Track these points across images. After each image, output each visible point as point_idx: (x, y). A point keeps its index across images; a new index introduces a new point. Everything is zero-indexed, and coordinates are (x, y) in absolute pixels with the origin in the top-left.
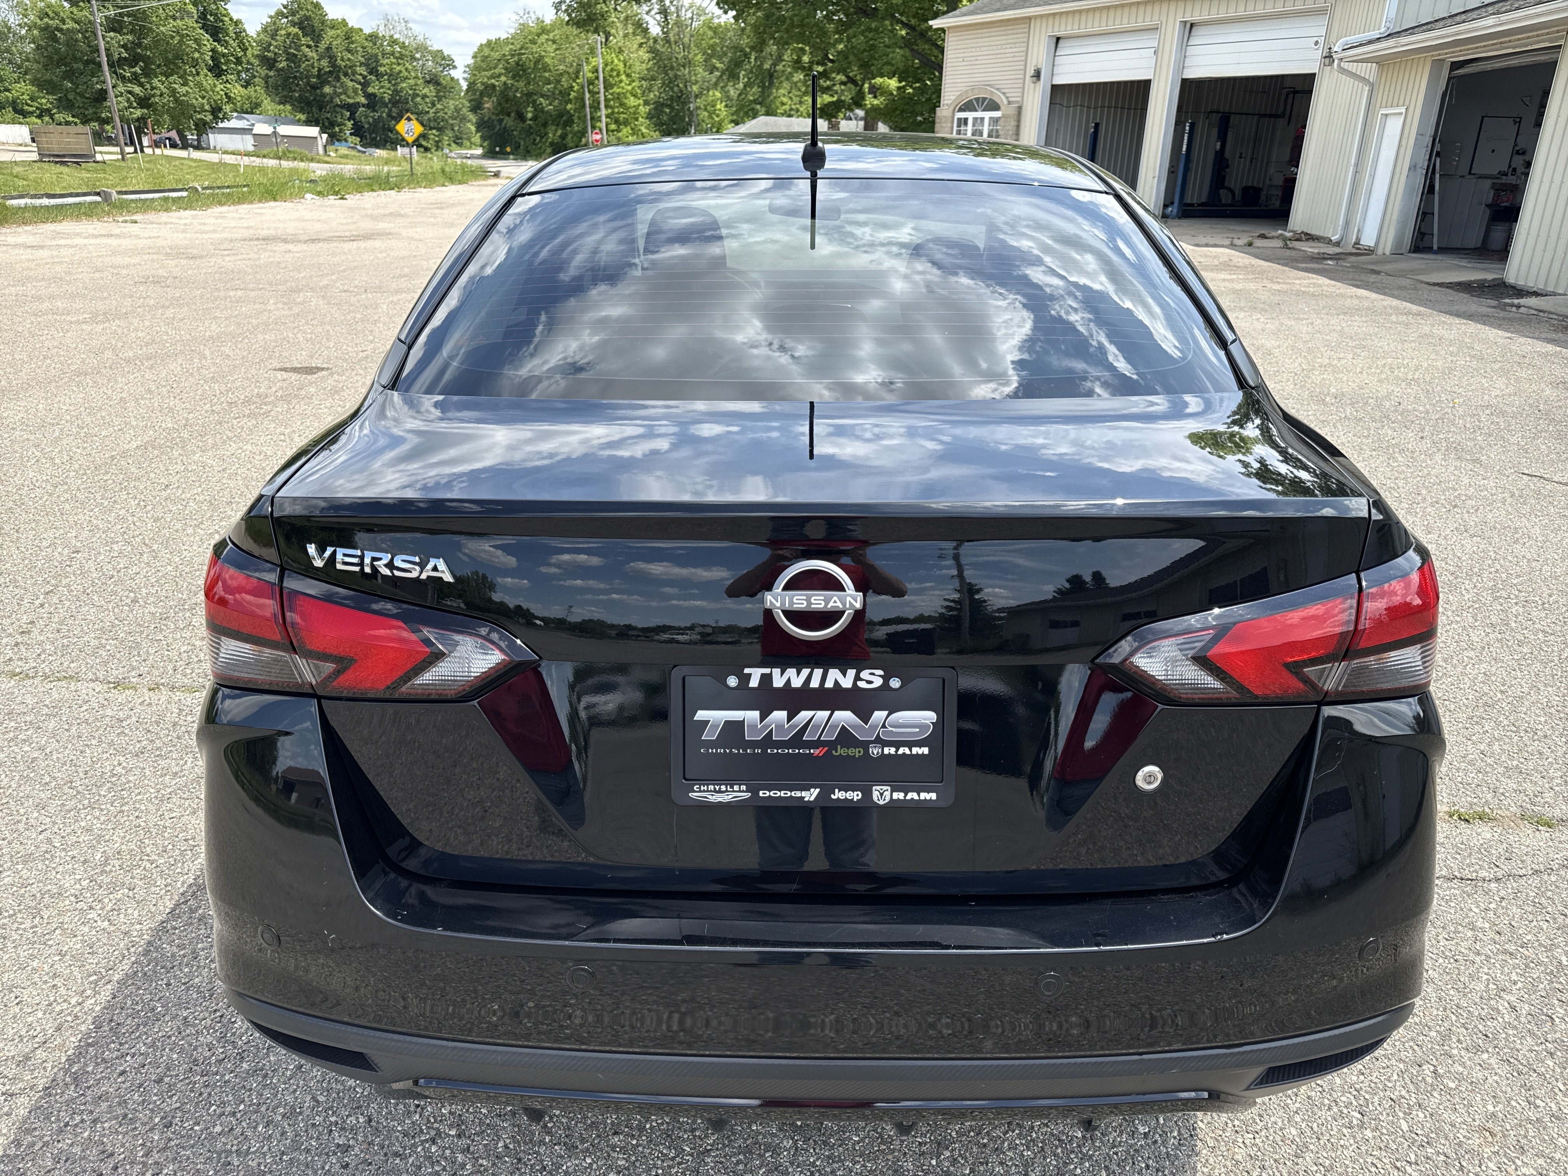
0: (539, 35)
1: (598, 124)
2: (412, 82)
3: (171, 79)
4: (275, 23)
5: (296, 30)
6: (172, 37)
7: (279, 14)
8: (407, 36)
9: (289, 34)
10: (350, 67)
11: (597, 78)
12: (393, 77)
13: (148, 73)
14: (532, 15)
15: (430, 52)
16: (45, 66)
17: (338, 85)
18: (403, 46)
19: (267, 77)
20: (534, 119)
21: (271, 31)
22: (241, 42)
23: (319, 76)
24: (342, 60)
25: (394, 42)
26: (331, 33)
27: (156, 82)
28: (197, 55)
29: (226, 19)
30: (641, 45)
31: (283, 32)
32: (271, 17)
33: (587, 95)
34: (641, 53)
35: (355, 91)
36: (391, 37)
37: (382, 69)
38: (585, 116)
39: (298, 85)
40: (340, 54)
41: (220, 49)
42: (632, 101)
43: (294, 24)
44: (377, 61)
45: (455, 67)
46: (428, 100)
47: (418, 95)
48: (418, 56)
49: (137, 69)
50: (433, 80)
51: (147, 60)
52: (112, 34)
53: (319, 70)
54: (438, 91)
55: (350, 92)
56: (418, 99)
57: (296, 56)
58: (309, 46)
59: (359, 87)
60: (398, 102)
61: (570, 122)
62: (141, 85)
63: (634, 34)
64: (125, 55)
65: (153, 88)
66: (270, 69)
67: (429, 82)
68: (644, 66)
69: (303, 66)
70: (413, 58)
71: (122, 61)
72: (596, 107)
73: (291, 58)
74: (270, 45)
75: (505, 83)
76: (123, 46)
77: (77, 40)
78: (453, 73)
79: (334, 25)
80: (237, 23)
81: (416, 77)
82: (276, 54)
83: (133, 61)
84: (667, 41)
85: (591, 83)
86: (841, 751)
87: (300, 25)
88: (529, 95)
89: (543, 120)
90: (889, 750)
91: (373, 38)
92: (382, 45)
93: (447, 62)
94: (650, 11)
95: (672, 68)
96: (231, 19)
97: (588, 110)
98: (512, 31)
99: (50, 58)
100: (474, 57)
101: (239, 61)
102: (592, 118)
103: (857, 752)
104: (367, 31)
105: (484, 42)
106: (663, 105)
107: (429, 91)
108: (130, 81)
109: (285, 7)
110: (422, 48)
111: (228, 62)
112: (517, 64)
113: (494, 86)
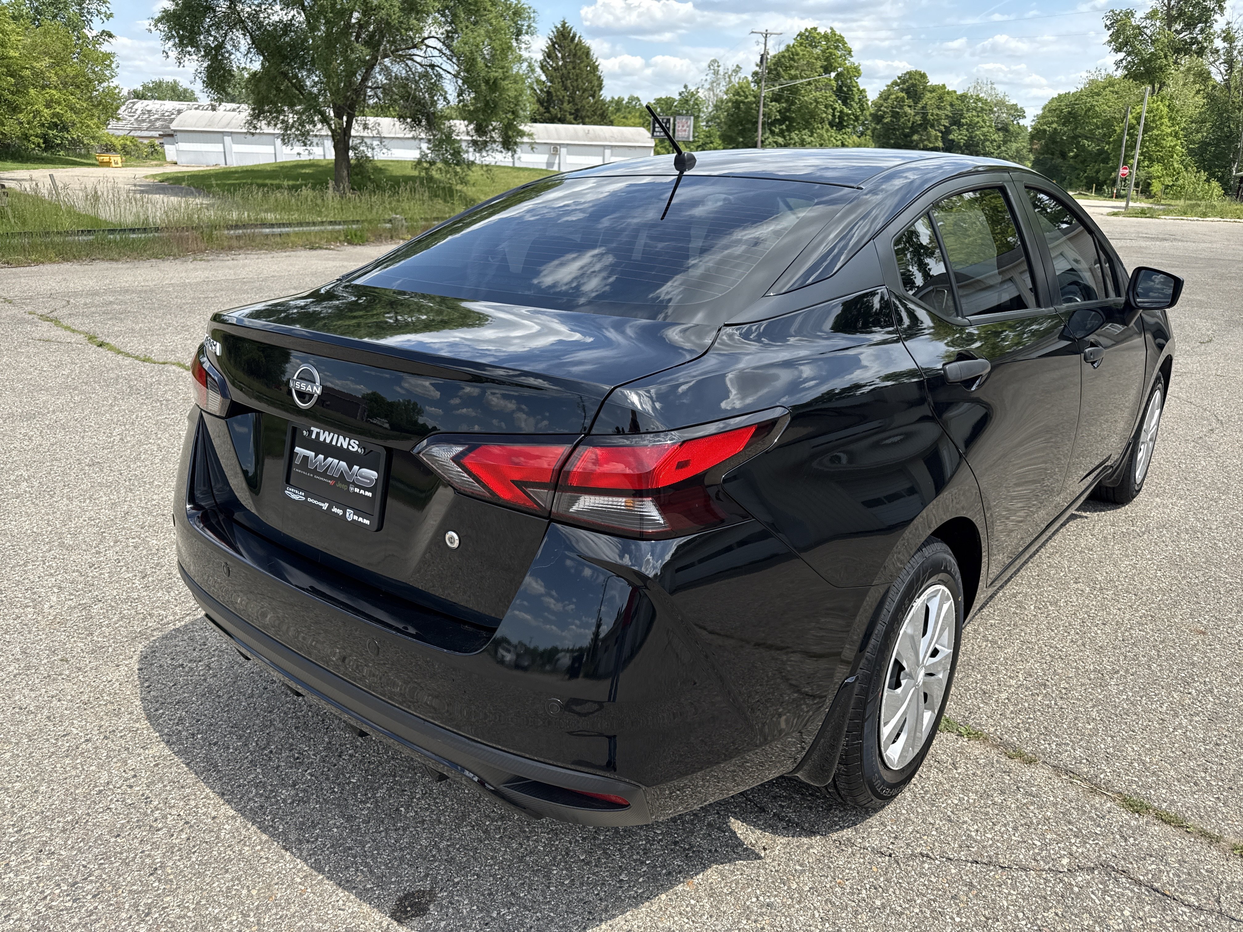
0: (1104, 88)
1: (1131, 161)
2: (985, 130)
3: (804, 132)
4: (889, 90)
5: (903, 94)
6: (811, 104)
7: (895, 83)
8: (991, 95)
9: (897, 97)
10: (937, 120)
11: (1139, 123)
12: (972, 126)
13: (789, 129)
14: (1103, 72)
15: (1006, 106)
16: (730, 126)
17: (925, 133)
18: (985, 102)
19: (875, 129)
20: (1076, 156)
21: (885, 96)
22: (862, 105)
23: (911, 128)
24: (932, 115)
25: (979, 99)
26: (929, 95)
27: (793, 135)
28: (824, 115)
29: (855, 89)
30: (1198, 92)
31: (893, 96)
32: (888, 86)
33: (1126, 137)
34: (1196, 99)
35: (936, 138)
36: (978, 96)
37: (963, 121)
38: (1120, 155)
39: (894, 135)
40: (932, 111)
41: (846, 110)
42: (1169, 142)
43: (902, 90)
44: (961, 115)
45: (1025, 117)
46: (995, 144)
47: (988, 140)
48: (995, 109)
49: (784, 127)
50: (1004, 129)
51: (791, 120)
52: (773, 103)
53: (913, 123)
54: (1005, 136)
55: (933, 139)
56: (988, 143)
57: (898, 113)
58: (910, 106)
59: (940, 134)
60: (972, 145)
61: (1106, 161)
62: (784, 137)
63: (1194, 82)
64: (778, 117)
65: (791, 139)
66: (877, 124)
67: (999, 130)
68: (1198, 110)
69: (902, 120)
70: (991, 111)
71: (775, 122)
72: (1132, 147)
73: (895, 115)
74: (882, 106)
75: (1055, 129)
76: (778, 111)
77: (752, 109)
78: (1022, 122)
79: (933, 90)
80: (862, 92)
81: (990, 126)
82: (884, 112)
83: (780, 122)
84: (1227, 86)
85: (1132, 127)
86: (339, 485)
87: (907, 91)
88: (1076, 137)
89: (1084, 158)
90: (357, 490)
91: (963, 98)
92: (968, 102)
93: (1019, 113)
94: (1215, 61)
95: (1227, 111)
96: (858, 89)
97: (1124, 149)
98: (1081, 86)
99: (733, 121)
100: (1044, 108)
101: (857, 119)
102: (1126, 156)
103: (344, 487)
104: (959, 93)
105: (1056, 96)
106: (1209, 144)
107: (998, 137)
108: (778, 135)
109: (899, 78)
110: (1001, 104)
111: (849, 119)
112: (1070, 113)
113: (1045, 131)
